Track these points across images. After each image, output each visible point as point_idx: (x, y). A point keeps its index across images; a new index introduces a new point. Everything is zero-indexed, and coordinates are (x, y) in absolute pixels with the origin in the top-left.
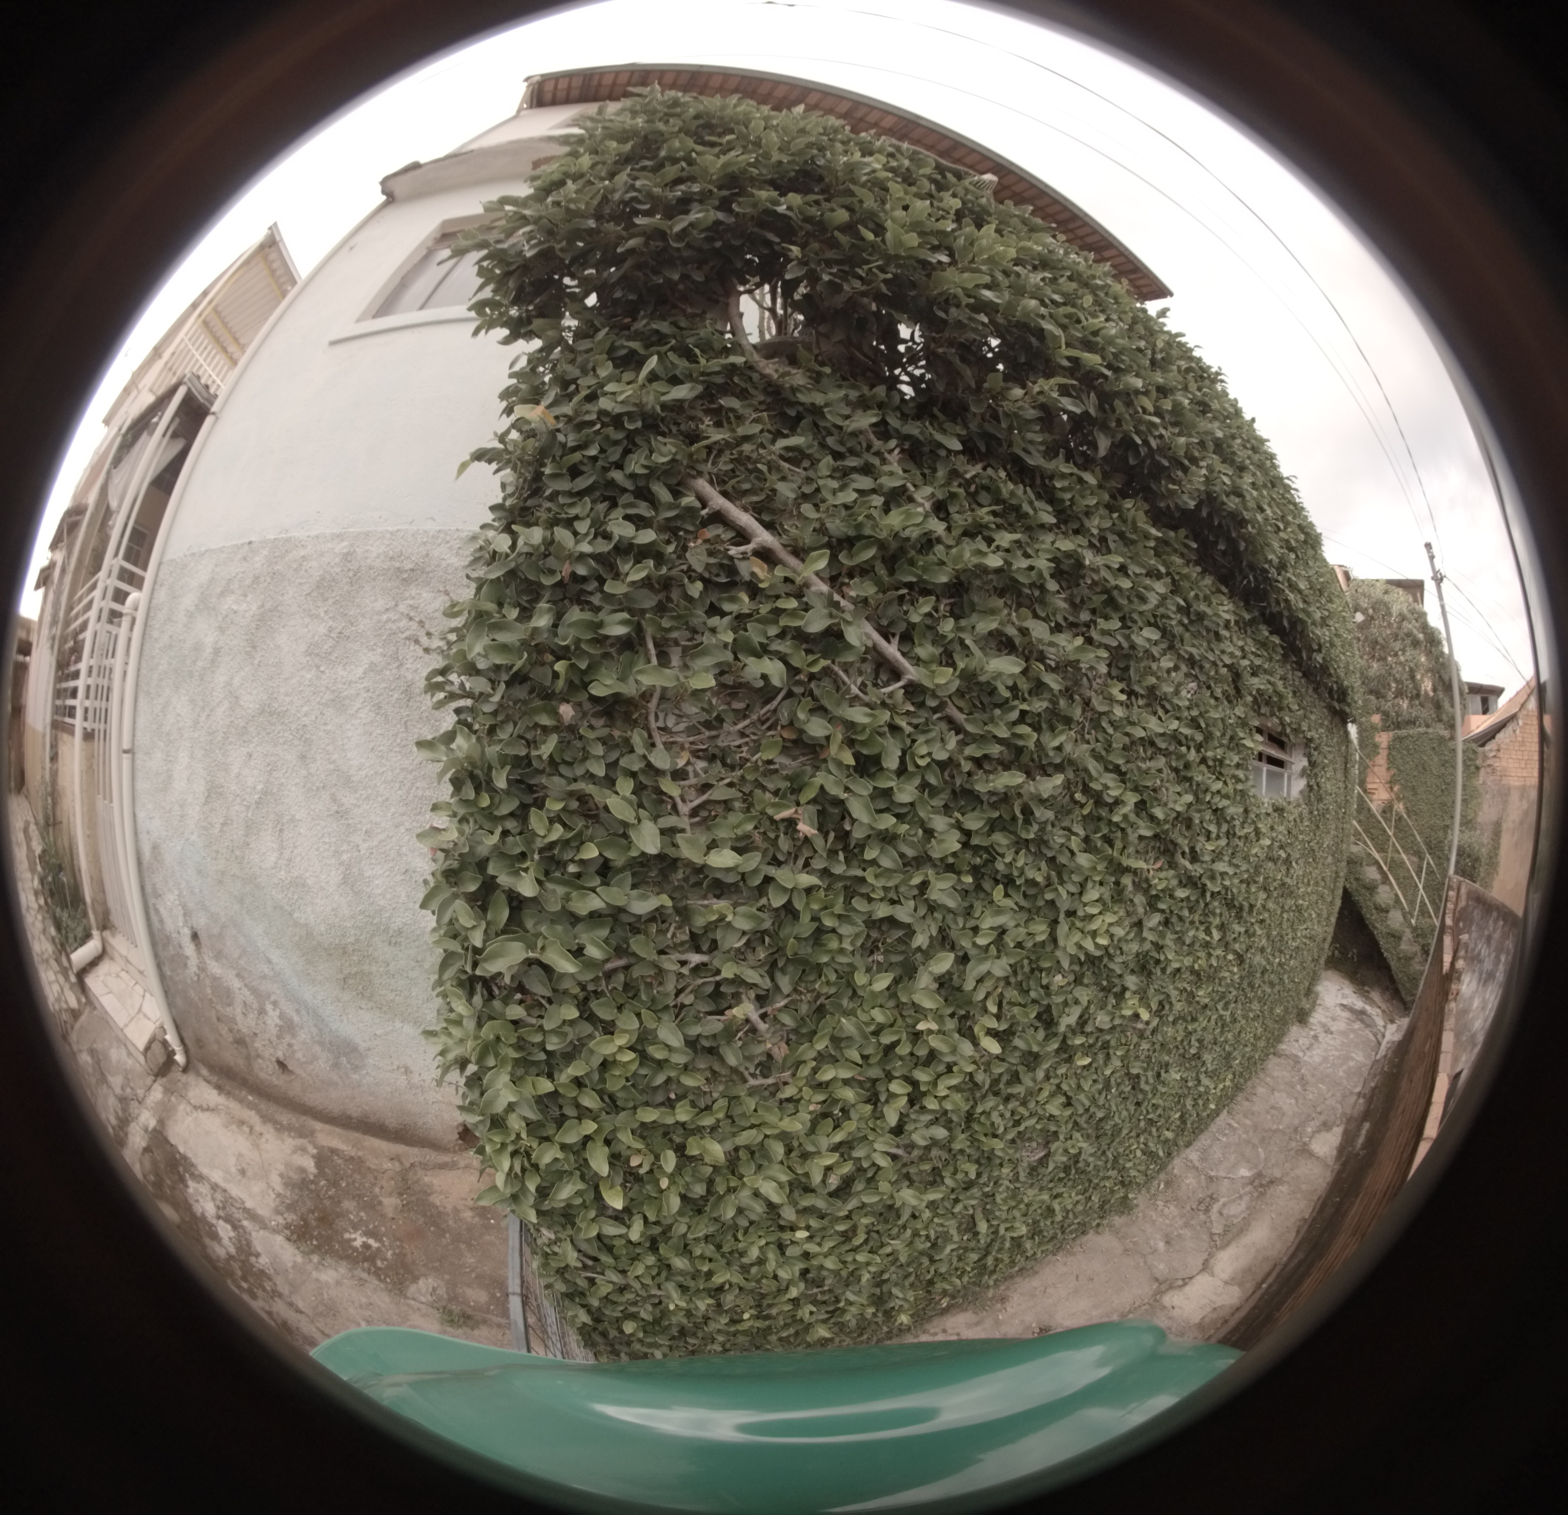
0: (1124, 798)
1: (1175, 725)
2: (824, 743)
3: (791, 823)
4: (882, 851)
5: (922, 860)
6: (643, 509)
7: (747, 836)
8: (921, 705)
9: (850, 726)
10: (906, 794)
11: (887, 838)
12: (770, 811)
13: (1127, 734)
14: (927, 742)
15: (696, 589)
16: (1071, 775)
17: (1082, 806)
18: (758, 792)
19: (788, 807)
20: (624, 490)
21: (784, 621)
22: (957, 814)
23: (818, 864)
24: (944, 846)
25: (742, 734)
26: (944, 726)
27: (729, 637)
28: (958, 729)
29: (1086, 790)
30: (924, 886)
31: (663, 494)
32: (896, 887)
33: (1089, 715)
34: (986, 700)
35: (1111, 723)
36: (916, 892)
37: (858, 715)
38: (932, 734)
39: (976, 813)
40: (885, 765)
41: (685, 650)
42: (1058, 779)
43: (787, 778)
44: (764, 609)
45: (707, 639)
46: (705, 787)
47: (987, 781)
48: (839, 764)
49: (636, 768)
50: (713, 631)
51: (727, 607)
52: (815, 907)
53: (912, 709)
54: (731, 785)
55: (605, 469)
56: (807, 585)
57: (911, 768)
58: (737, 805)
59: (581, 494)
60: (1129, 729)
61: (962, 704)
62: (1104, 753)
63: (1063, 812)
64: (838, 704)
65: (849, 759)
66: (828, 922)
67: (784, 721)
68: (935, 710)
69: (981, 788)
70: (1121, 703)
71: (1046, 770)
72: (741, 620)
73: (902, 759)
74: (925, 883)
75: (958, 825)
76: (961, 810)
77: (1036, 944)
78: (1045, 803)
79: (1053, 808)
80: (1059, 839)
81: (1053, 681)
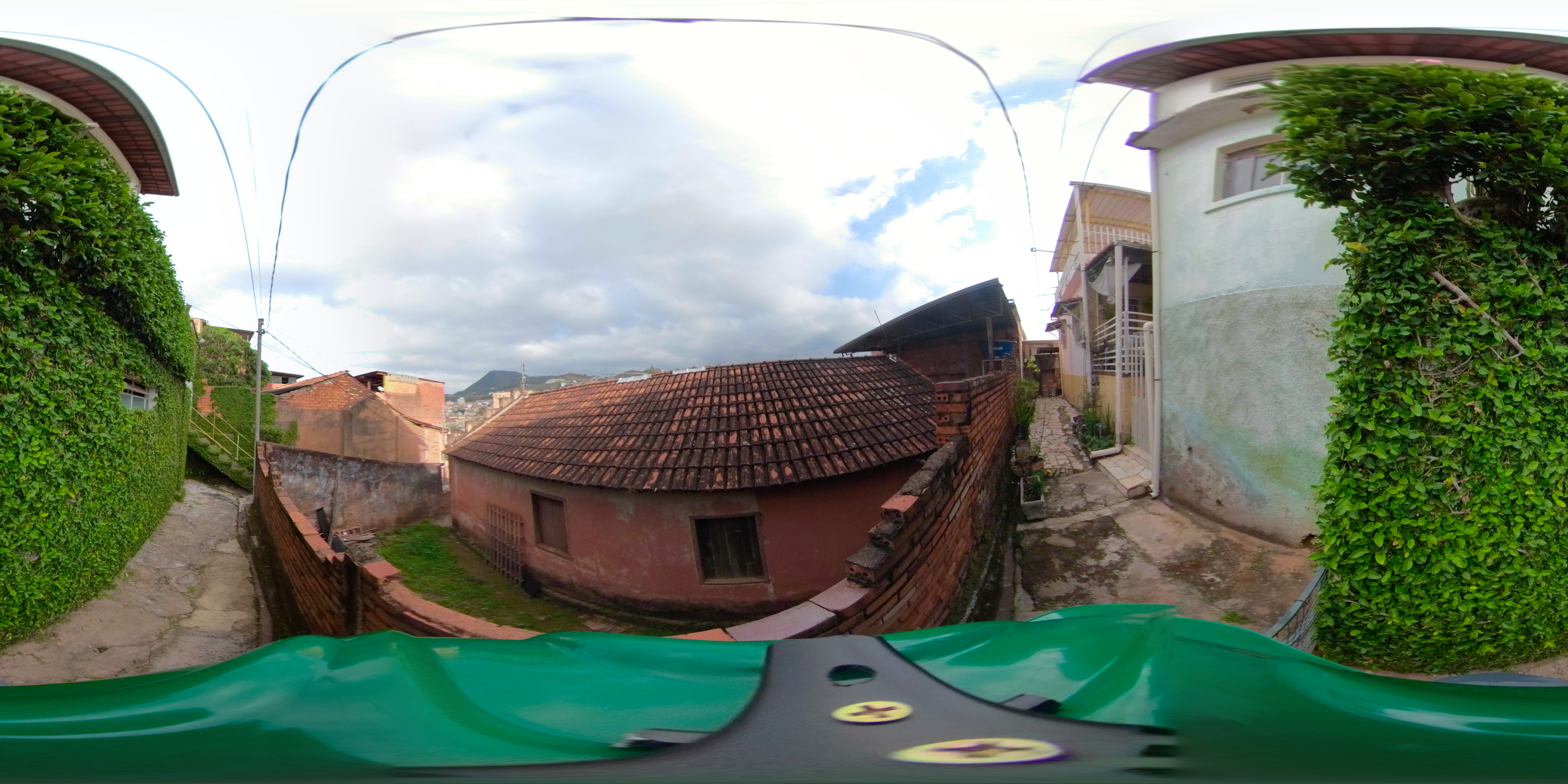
2: (1486, 377)
3: (1472, 407)
4: (1508, 419)
5: (1525, 424)
6: (1412, 285)
7: (1455, 412)
8: (1526, 364)
9: (1496, 371)
10: (1518, 398)
11: (1510, 415)
12: (1464, 402)
14: (1528, 378)
15: (1436, 317)
18: (1460, 395)
19: (1471, 401)
20: (1404, 277)
21: (1471, 330)
22: (1541, 408)
23: (1483, 423)
24: (1534, 419)
25: (1455, 373)
26: (1535, 372)
27: (1449, 336)
28: (1541, 374)
31: (1421, 279)
32: (1514, 435)
34: (1553, 363)
36: (1522, 437)
37: (1499, 367)
38: (1530, 375)
39: (1548, 407)
40: (1510, 386)
41: (1432, 340)
43: (1471, 390)
44: (1463, 325)
45: (1441, 336)
46: (1440, 392)
47: (1553, 394)
48: (1492, 385)
49: (1413, 384)
50: (1443, 333)
51: (1449, 324)
52: (1481, 440)
53: (1522, 365)
54: (1450, 392)
55: (1395, 269)
56: (1481, 315)
57: (1520, 388)
58: (1452, 400)
59: (1386, 279)
61: (1544, 364)
64: (1492, 362)
65: (1495, 383)
66: (1486, 446)
67: (1471, 368)
68: (1532, 366)
69: (1549, 397)
72: (1454, 329)
73: (1517, 385)
74: (1526, 434)
75: (1540, 411)
76: (1543, 406)
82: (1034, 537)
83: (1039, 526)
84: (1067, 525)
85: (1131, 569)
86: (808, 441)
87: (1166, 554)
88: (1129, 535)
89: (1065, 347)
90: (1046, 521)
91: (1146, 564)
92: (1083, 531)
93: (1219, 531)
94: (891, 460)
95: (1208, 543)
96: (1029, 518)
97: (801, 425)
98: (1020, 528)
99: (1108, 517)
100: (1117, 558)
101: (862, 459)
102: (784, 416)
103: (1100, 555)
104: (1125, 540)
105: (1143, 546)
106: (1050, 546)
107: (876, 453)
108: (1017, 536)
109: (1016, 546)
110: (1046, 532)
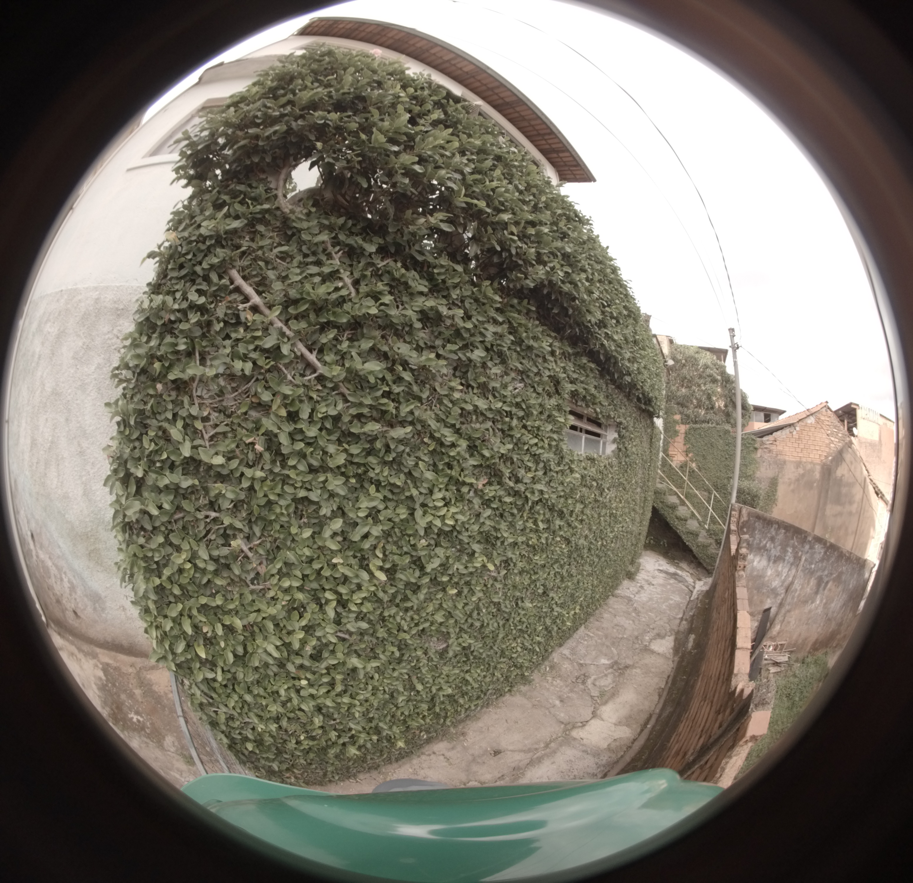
0: (459, 443)
1: (499, 405)
2: (270, 404)
3: (253, 445)
4: (299, 461)
5: (324, 468)
7: (233, 451)
8: (324, 386)
9: (284, 396)
10: (312, 432)
11: (302, 455)
12: (244, 439)
13: (462, 409)
14: (327, 406)
15: (219, 326)
16: (419, 427)
17: (429, 445)
18: (239, 429)
19: (251, 437)
21: (257, 343)
22: (346, 446)
23: (267, 467)
24: (336, 461)
25: (234, 400)
26: (337, 397)
27: (230, 351)
28: (346, 401)
29: (432, 437)
31: (215, 278)
32: (309, 482)
33: (437, 396)
34: (365, 385)
35: (452, 401)
36: (322, 485)
37: (287, 390)
38: (329, 401)
39: (358, 445)
40: (301, 416)
41: (213, 357)
42: (409, 429)
43: (253, 422)
44: (249, 336)
46: (216, 426)
47: (362, 427)
48: (277, 415)
49: (184, 415)
51: (232, 335)
52: (266, 489)
53: (320, 388)
54: (227, 425)
56: (270, 323)
57: (315, 419)
58: (229, 435)
60: (463, 405)
61: (350, 386)
62: (444, 417)
63: (415, 448)
64: (279, 384)
65: (283, 413)
66: (273, 498)
67: (253, 394)
69: (356, 431)
70: (461, 391)
71: (403, 423)
72: (237, 342)
73: (311, 414)
74: (326, 481)
75: (346, 451)
76: (348, 443)
77: (402, 520)
78: (400, 441)
79: (406, 445)
80: (411, 462)
81: (407, 376)
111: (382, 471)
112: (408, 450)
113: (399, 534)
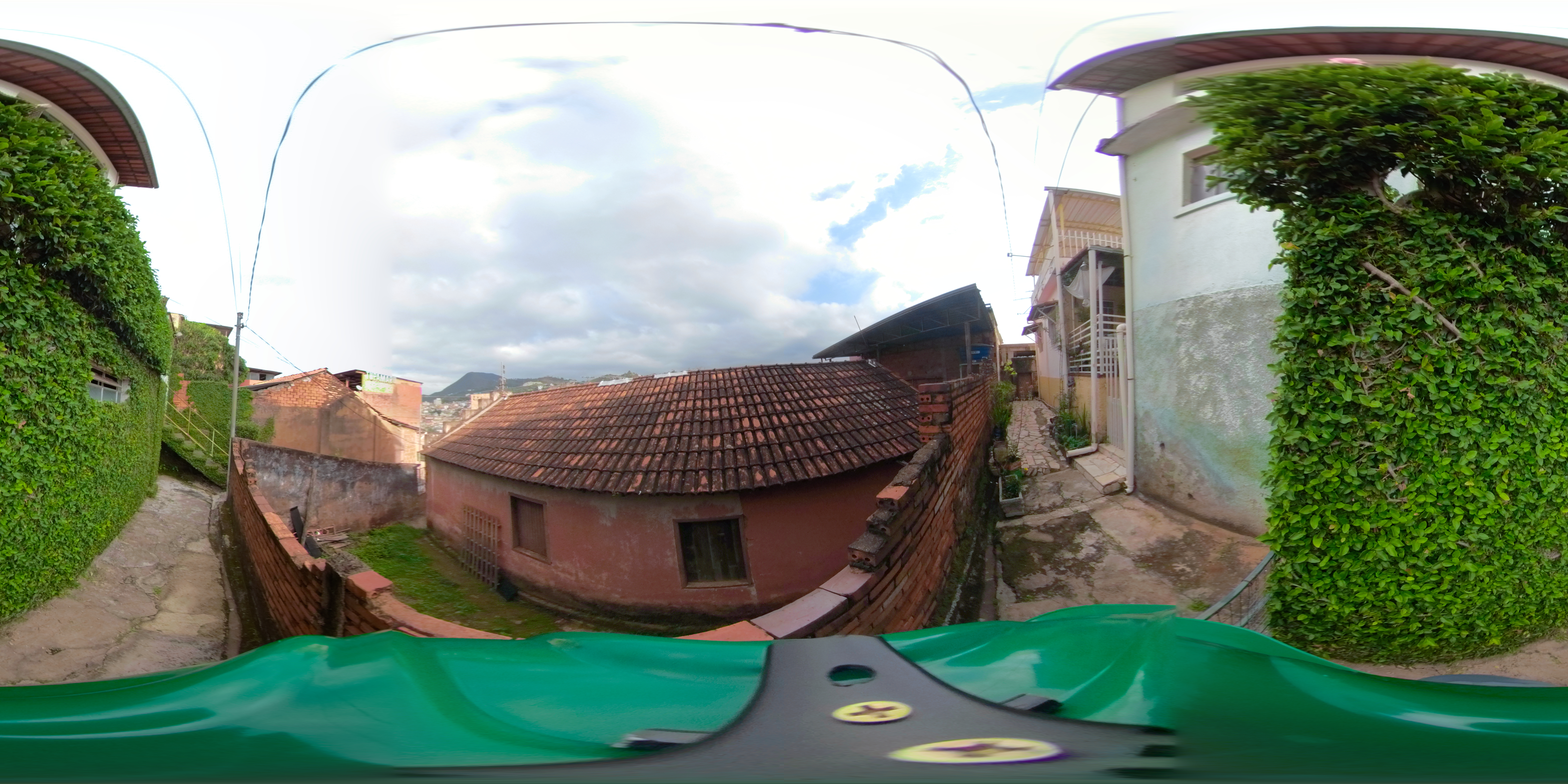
2: (1419, 362)
3: (1406, 393)
4: (1444, 406)
5: (1464, 412)
6: (1343, 277)
7: (1388, 398)
8: (1464, 349)
9: (1431, 356)
10: (1455, 384)
11: (1447, 401)
12: (1398, 388)
14: (1466, 363)
15: (1367, 306)
16: (1540, 380)
17: (1548, 394)
18: (1394, 381)
19: (1404, 387)
20: (1335, 271)
21: (1403, 316)
22: (1482, 395)
23: (1417, 410)
24: (1474, 406)
25: (1389, 360)
26: (1474, 357)
27: (1381, 323)
28: (1482, 359)
29: (1550, 387)
30: (1466, 421)
31: (1351, 270)
32: (1451, 422)
33: (1555, 356)
34: (1497, 347)
36: (1462, 425)
37: (1435, 352)
38: (1469, 360)
39: (1492, 394)
40: (1445, 372)
41: (1366, 329)
42: (1533, 381)
43: (1406, 376)
44: (1396, 312)
45: (1372, 324)
46: (1374, 379)
47: (1495, 380)
48: (1426, 371)
49: (1345, 372)
50: (1375, 320)
51: (1380, 311)
52: (1415, 426)
53: (1461, 350)
54: (1384, 378)
55: (1327, 263)
56: (1413, 301)
57: (1458, 373)
58: (1386, 386)
59: (1318, 274)
61: (1485, 348)
63: (1537, 397)
64: (1426, 348)
65: (1430, 369)
66: (1420, 433)
67: (1405, 355)
68: (1471, 351)
69: (1490, 383)
71: (1527, 377)
72: (1386, 316)
73: (1454, 370)
75: (1482, 398)
76: (1484, 392)
77: (1525, 453)
78: (1526, 391)
79: (1531, 394)
80: (1533, 407)
81: (1531, 340)
82: (1013, 534)
83: (1018, 522)
84: (1044, 521)
85: (1106, 561)
86: (791, 444)
87: (1140, 546)
88: (1106, 529)
89: (1042, 350)
90: (1025, 518)
91: (1121, 556)
92: (1061, 526)
93: (1191, 524)
94: (872, 461)
95: (1179, 535)
96: (1008, 515)
97: (784, 429)
98: (1000, 525)
99: (1084, 512)
100: (1093, 551)
101: (844, 461)
102: (767, 420)
103: (1077, 548)
104: (1101, 534)
105: (1119, 539)
106: (1030, 541)
107: (858, 455)
108: (997, 533)
109: (996, 542)
110: (1025, 528)
111: (1511, 414)
112: (1531, 398)
113: (1522, 464)
